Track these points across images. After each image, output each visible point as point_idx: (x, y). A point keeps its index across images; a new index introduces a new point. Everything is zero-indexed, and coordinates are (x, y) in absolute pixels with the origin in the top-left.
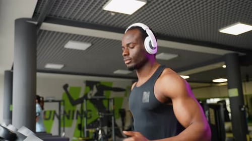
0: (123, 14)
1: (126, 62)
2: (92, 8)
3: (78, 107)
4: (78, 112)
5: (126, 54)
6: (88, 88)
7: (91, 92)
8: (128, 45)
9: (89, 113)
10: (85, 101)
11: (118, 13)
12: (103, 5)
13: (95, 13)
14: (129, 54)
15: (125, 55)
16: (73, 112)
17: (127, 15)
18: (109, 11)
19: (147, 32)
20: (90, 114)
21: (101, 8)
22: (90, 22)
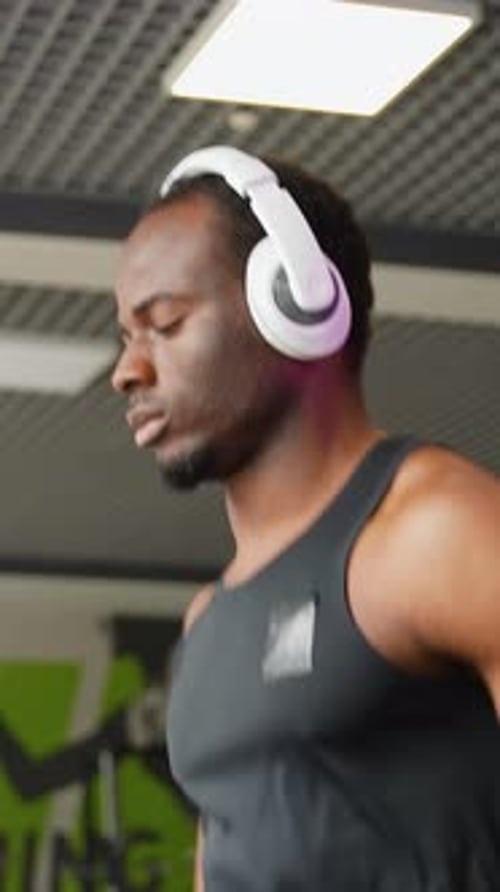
0: (313, 116)
1: (142, 436)
2: (92, 88)
3: (63, 810)
4: (61, 844)
5: (131, 375)
6: (130, 669)
7: (152, 698)
8: (143, 313)
9: (139, 853)
10: (106, 762)
11: (279, 113)
12: (163, 66)
13: (120, 125)
14: (150, 378)
15: (129, 385)
16: (31, 843)
17: (345, 120)
18: (211, 107)
19: (257, 208)
20: (152, 863)
21: (154, 82)
22: (90, 190)
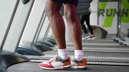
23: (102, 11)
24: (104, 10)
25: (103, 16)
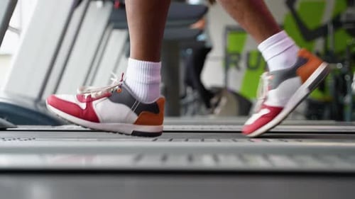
23: (234, 58)
24: (238, 55)
25: (238, 68)
